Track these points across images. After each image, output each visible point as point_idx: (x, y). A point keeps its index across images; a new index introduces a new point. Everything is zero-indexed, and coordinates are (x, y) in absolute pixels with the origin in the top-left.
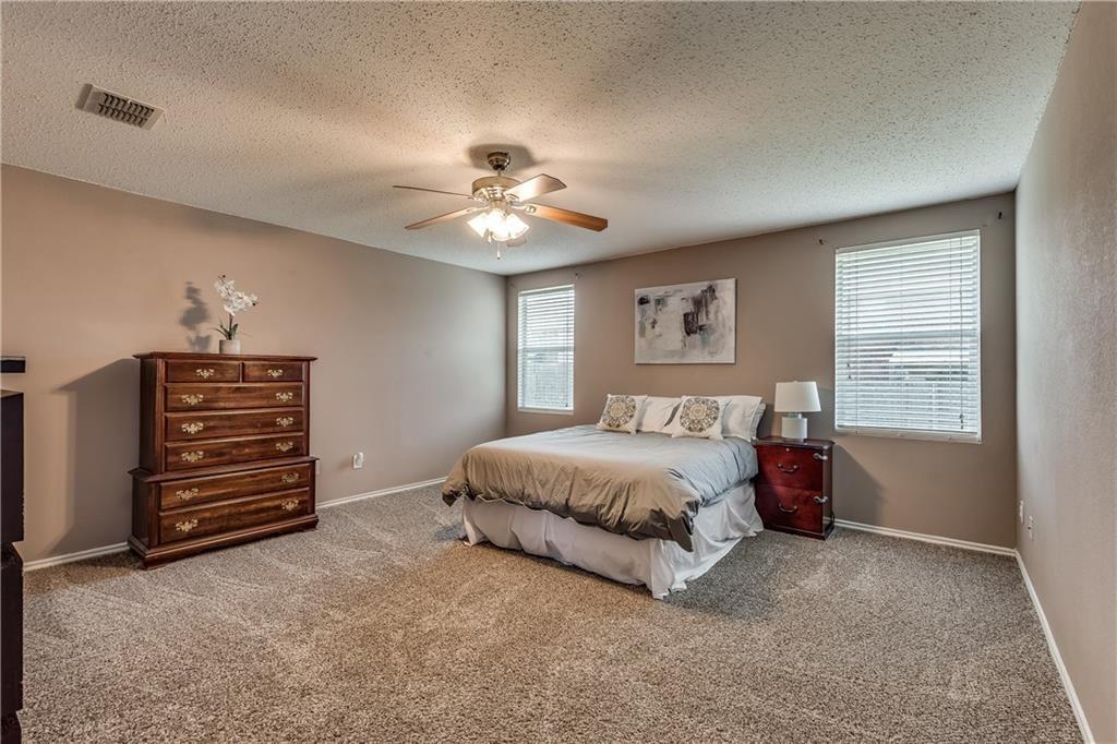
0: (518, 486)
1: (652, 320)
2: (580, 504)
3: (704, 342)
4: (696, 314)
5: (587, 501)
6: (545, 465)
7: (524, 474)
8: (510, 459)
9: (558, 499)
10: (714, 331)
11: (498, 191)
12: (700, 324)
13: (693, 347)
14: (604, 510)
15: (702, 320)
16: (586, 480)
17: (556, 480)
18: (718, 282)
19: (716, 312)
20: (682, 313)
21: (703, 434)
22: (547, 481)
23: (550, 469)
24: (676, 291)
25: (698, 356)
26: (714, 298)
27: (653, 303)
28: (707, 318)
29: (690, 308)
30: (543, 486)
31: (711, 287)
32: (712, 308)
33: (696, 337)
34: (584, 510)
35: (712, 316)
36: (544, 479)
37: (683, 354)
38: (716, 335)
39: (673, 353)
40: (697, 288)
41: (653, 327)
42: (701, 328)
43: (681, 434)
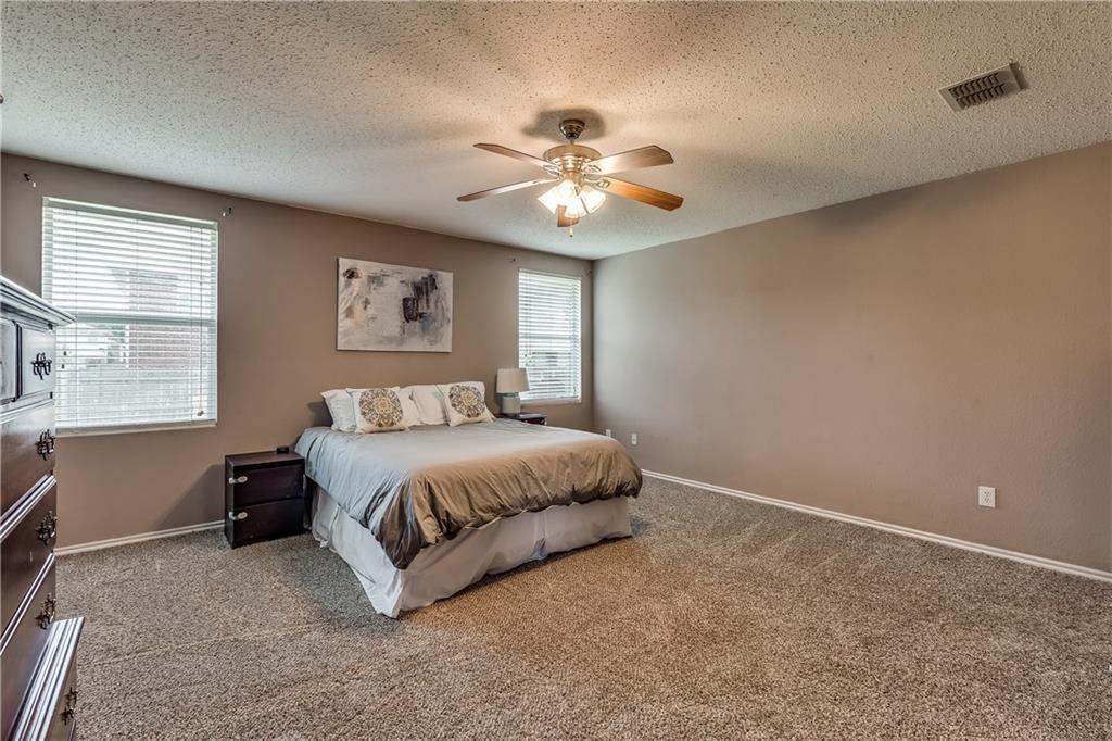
0: (518, 493)
1: (364, 299)
2: (586, 484)
3: (424, 330)
4: (416, 300)
5: (589, 480)
6: (540, 461)
7: (521, 477)
8: (495, 468)
9: (566, 488)
10: (434, 320)
11: (570, 161)
12: (420, 311)
13: (412, 334)
14: (604, 482)
15: (422, 308)
16: (582, 462)
17: (558, 471)
18: (439, 272)
19: (436, 302)
20: (401, 297)
21: (479, 418)
22: (549, 475)
23: (547, 463)
24: (394, 272)
25: (417, 344)
26: (435, 287)
27: (364, 279)
28: (428, 307)
29: (410, 293)
30: (545, 483)
31: (431, 276)
32: (433, 297)
33: (416, 324)
34: (590, 489)
35: (432, 305)
36: (546, 476)
37: (401, 341)
38: (437, 324)
39: (390, 340)
40: (419, 274)
41: (365, 307)
42: (421, 315)
43: (461, 422)
